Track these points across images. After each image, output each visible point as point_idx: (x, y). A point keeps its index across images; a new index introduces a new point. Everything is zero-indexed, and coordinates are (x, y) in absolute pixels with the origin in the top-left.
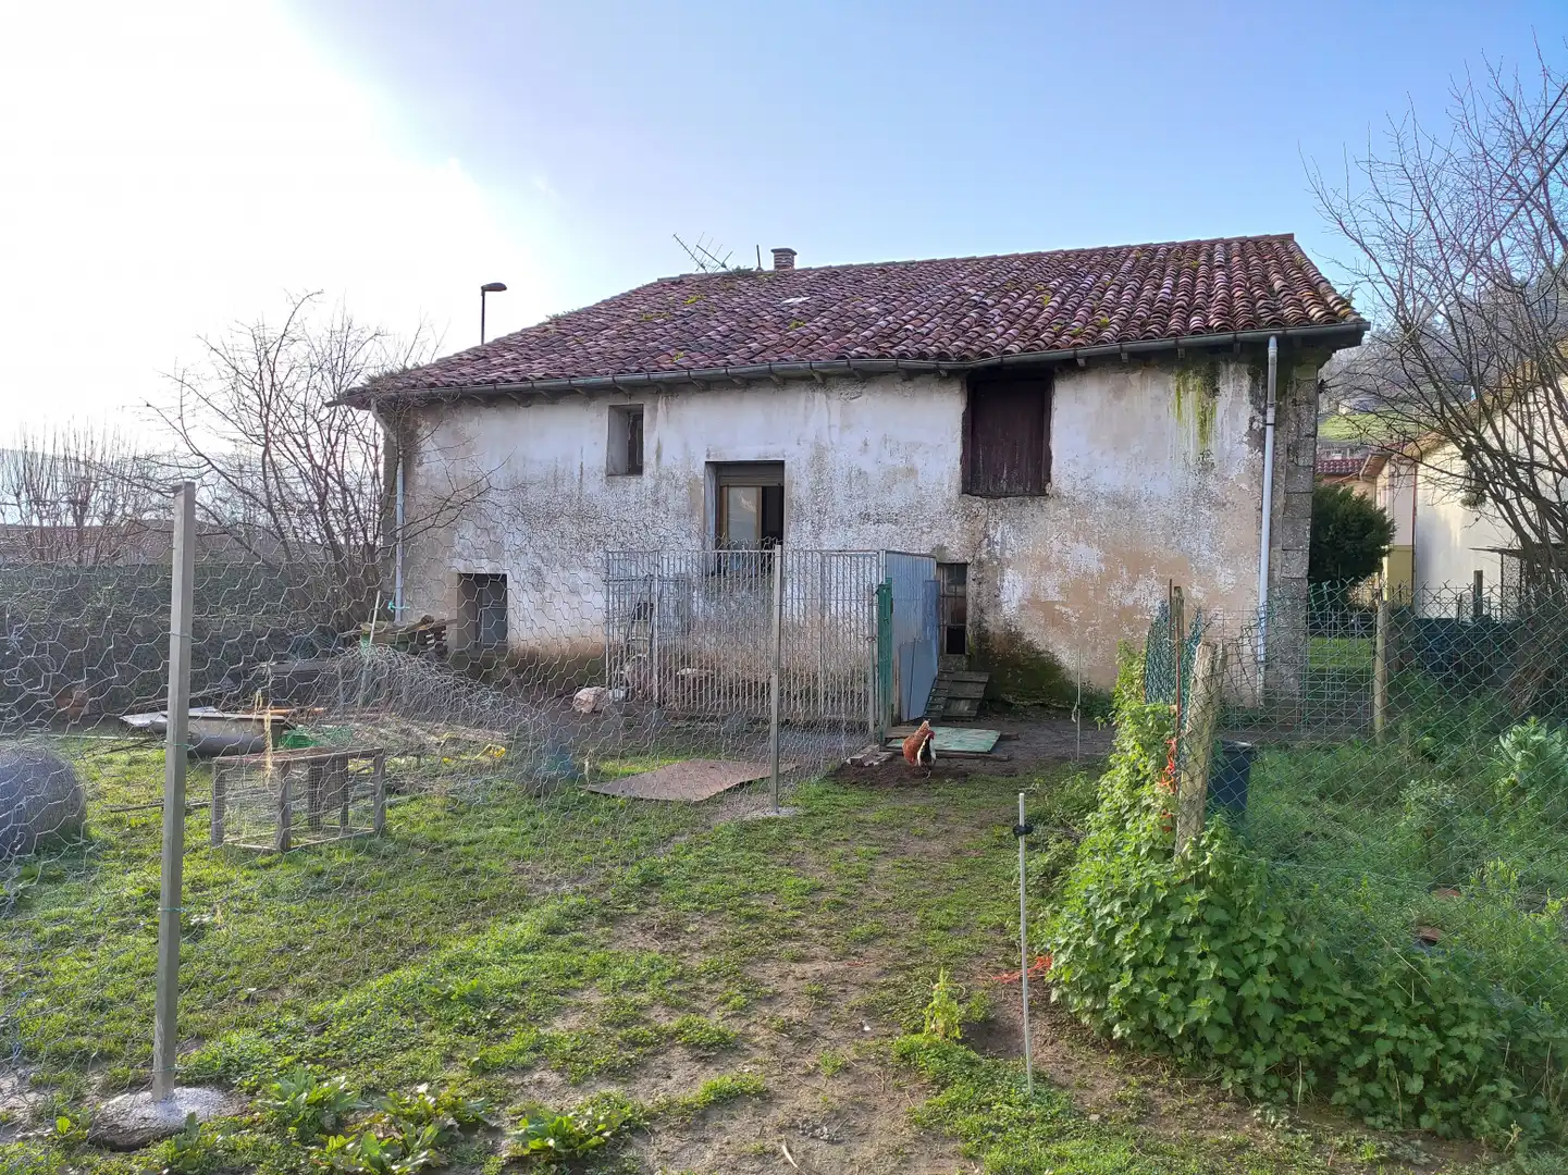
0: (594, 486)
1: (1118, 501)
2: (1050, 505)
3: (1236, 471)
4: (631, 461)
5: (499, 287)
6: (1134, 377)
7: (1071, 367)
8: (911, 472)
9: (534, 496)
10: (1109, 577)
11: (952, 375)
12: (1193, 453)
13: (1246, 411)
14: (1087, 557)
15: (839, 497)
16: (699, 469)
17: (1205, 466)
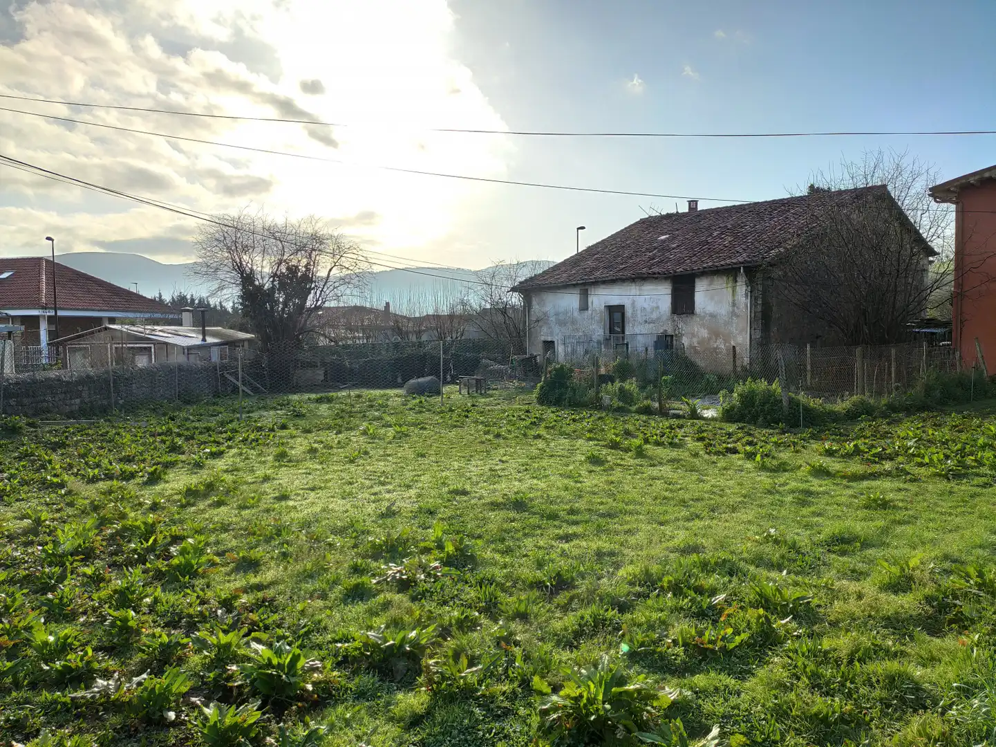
0: (576, 314)
1: (713, 316)
2: (694, 317)
3: (742, 306)
4: (584, 307)
5: (583, 228)
6: (715, 277)
7: (704, 273)
8: (658, 307)
9: (561, 317)
10: (710, 339)
11: (666, 279)
12: (731, 301)
13: (744, 288)
14: (704, 333)
15: (639, 316)
16: (603, 308)
17: (734, 304)
